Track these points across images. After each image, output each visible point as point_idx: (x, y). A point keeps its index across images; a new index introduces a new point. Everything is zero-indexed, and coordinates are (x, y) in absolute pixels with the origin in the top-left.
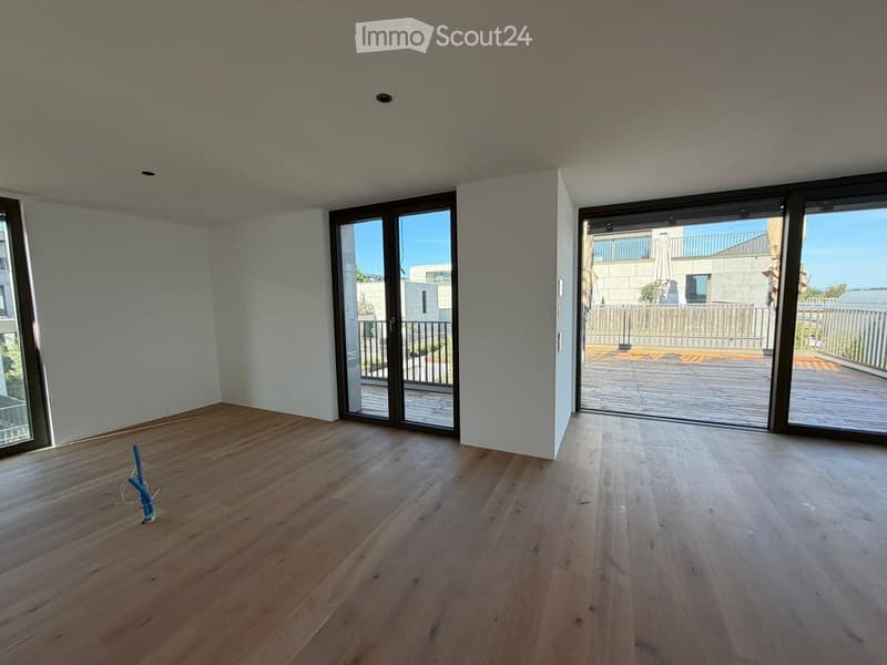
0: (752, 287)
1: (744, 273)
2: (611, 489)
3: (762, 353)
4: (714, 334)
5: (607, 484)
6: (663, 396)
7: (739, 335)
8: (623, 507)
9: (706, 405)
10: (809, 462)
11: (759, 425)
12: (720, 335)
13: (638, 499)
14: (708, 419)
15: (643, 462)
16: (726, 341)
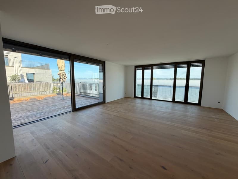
0: (46, 78)
1: (44, 74)
2: (51, 149)
3: (56, 94)
4: (40, 91)
5: (48, 149)
6: (41, 111)
7: (47, 90)
8: (60, 152)
9: (55, 110)
10: (83, 115)
11: (70, 111)
12: (42, 91)
13: (62, 146)
14: (58, 114)
15: (53, 134)
16: (44, 92)
